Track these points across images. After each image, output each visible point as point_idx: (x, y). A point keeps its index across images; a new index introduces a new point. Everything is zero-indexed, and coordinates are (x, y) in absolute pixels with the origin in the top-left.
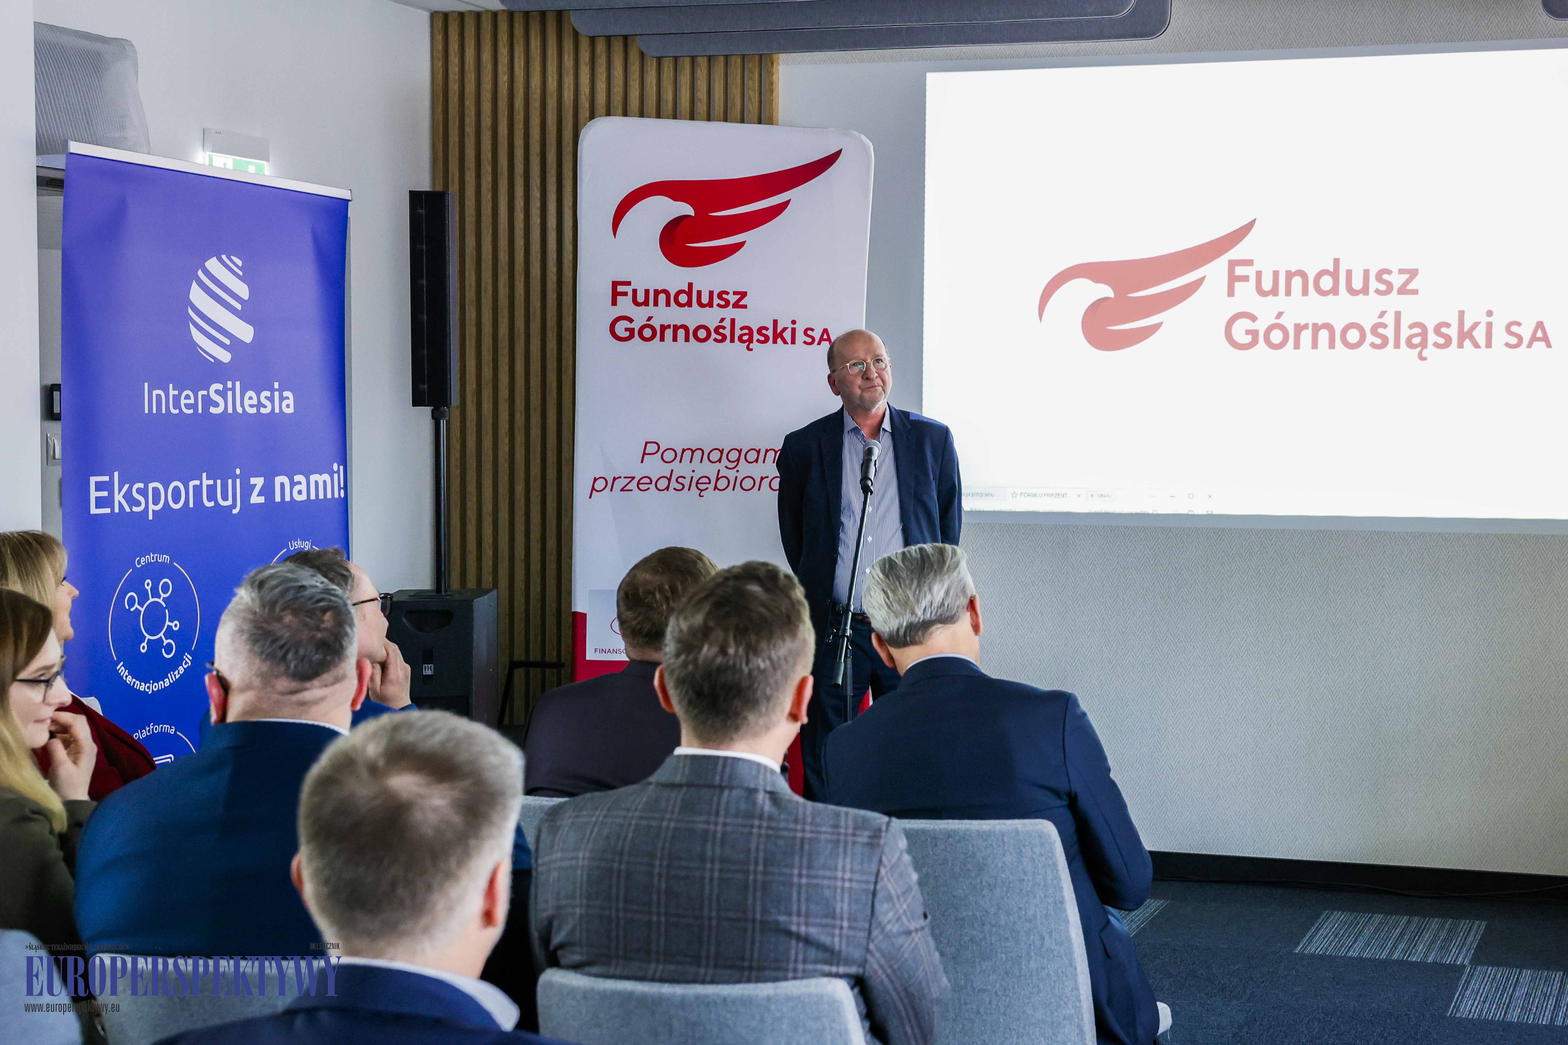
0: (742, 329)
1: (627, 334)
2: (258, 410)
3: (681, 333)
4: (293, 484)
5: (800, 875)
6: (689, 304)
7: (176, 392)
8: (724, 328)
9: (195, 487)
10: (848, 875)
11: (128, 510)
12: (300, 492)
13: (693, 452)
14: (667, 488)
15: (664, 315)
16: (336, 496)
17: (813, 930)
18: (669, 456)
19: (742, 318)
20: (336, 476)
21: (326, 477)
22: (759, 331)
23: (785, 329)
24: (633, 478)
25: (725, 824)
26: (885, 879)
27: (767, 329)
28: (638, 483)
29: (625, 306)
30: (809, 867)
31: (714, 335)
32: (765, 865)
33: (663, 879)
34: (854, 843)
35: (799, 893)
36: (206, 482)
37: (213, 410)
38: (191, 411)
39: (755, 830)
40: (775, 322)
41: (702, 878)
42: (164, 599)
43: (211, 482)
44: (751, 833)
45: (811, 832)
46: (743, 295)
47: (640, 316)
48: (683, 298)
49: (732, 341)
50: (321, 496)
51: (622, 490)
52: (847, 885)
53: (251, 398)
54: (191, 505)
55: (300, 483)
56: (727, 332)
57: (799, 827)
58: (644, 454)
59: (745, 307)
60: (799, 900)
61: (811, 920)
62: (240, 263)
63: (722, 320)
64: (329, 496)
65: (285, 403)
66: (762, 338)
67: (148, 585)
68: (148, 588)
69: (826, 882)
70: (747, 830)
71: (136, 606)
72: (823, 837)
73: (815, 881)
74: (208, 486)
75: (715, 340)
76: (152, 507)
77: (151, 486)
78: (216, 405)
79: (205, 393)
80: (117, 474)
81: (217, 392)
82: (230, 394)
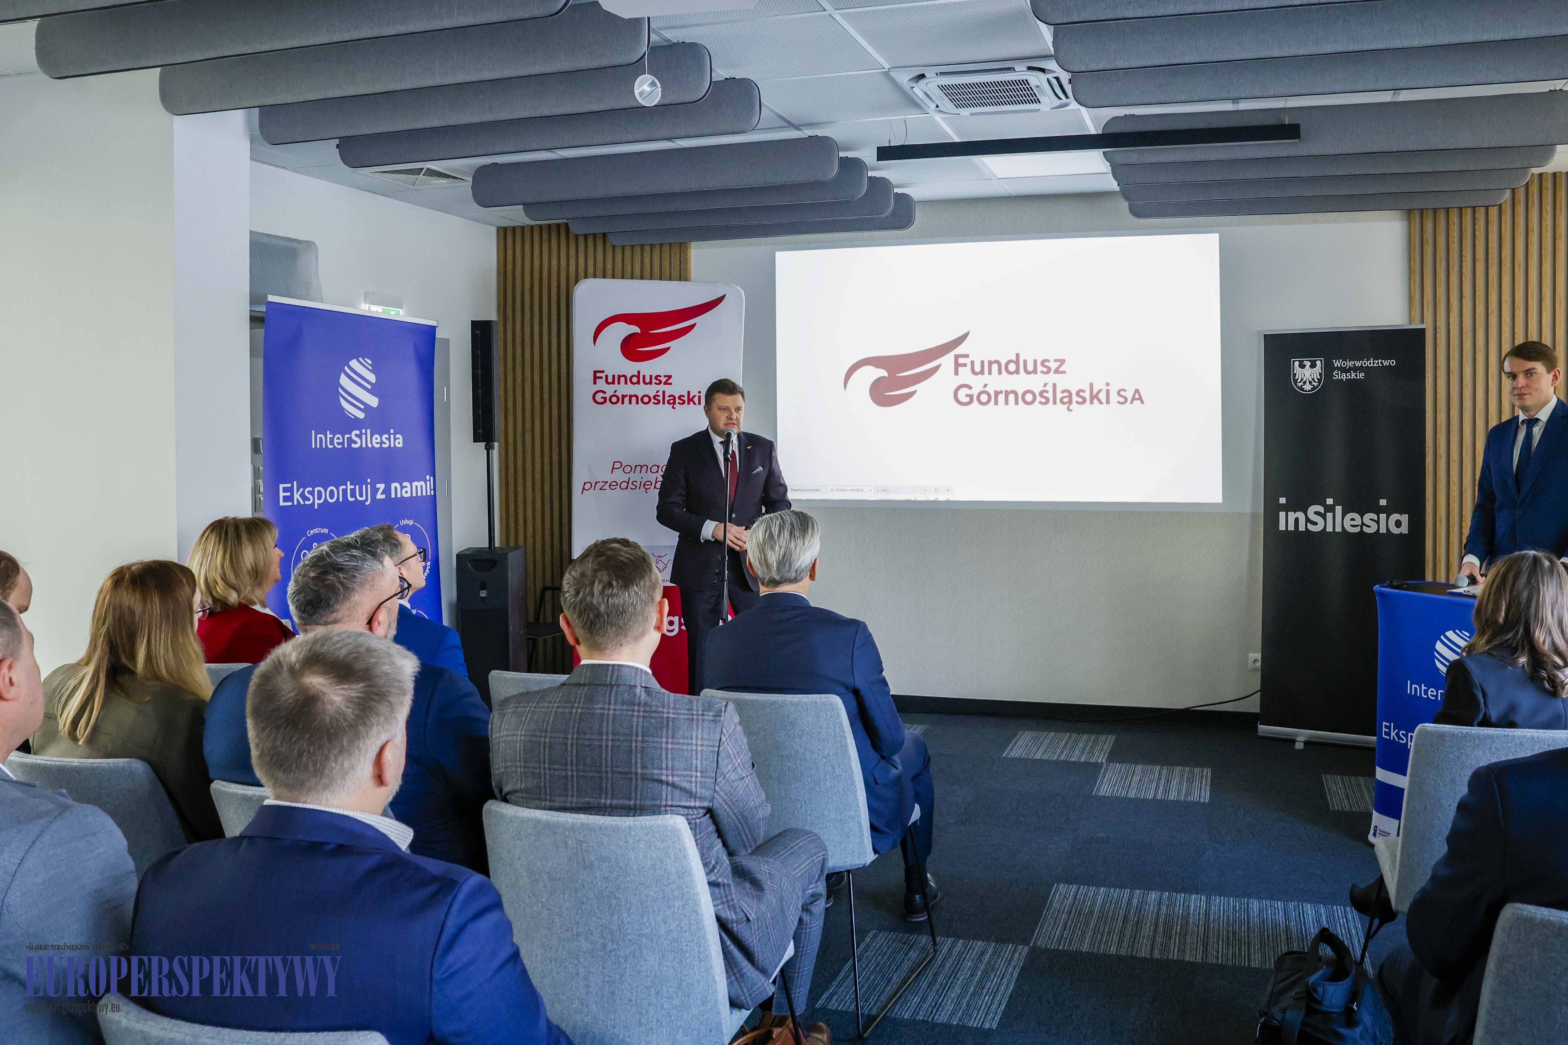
0: (669, 396)
1: (603, 400)
2: (381, 445)
3: (634, 399)
4: (402, 488)
5: (667, 743)
6: (638, 383)
7: (332, 436)
8: (659, 396)
9: (343, 489)
10: (699, 743)
11: (302, 503)
12: (406, 492)
13: (642, 467)
14: (627, 488)
15: (624, 389)
16: (429, 494)
17: (676, 779)
18: (628, 469)
19: (669, 390)
20: (428, 482)
21: (422, 483)
22: (680, 398)
23: (694, 396)
24: (607, 482)
25: (614, 710)
26: (726, 744)
27: (684, 396)
28: (610, 485)
29: (601, 384)
30: (673, 738)
31: (653, 400)
32: (643, 736)
33: (574, 747)
34: (703, 720)
35: (667, 754)
36: (350, 487)
37: (353, 446)
38: (341, 446)
39: (636, 713)
40: (689, 392)
41: (601, 746)
43: (353, 487)
44: (632, 715)
45: (673, 713)
46: (670, 377)
47: (610, 390)
48: (635, 380)
49: (664, 403)
50: (419, 494)
51: (601, 489)
52: (699, 748)
53: (376, 439)
54: (341, 500)
55: (406, 487)
56: (661, 398)
57: (665, 710)
58: (613, 468)
59: (671, 384)
60: (667, 759)
61: (675, 772)
62: (370, 362)
63: (658, 392)
64: (424, 494)
65: (397, 441)
66: (681, 402)
69: (685, 747)
70: (630, 713)
72: (682, 717)
73: (677, 747)
74: (351, 489)
75: (654, 403)
76: (317, 501)
77: (316, 489)
78: (356, 443)
79: (349, 436)
80: (295, 483)
81: (356, 435)
82: (364, 436)
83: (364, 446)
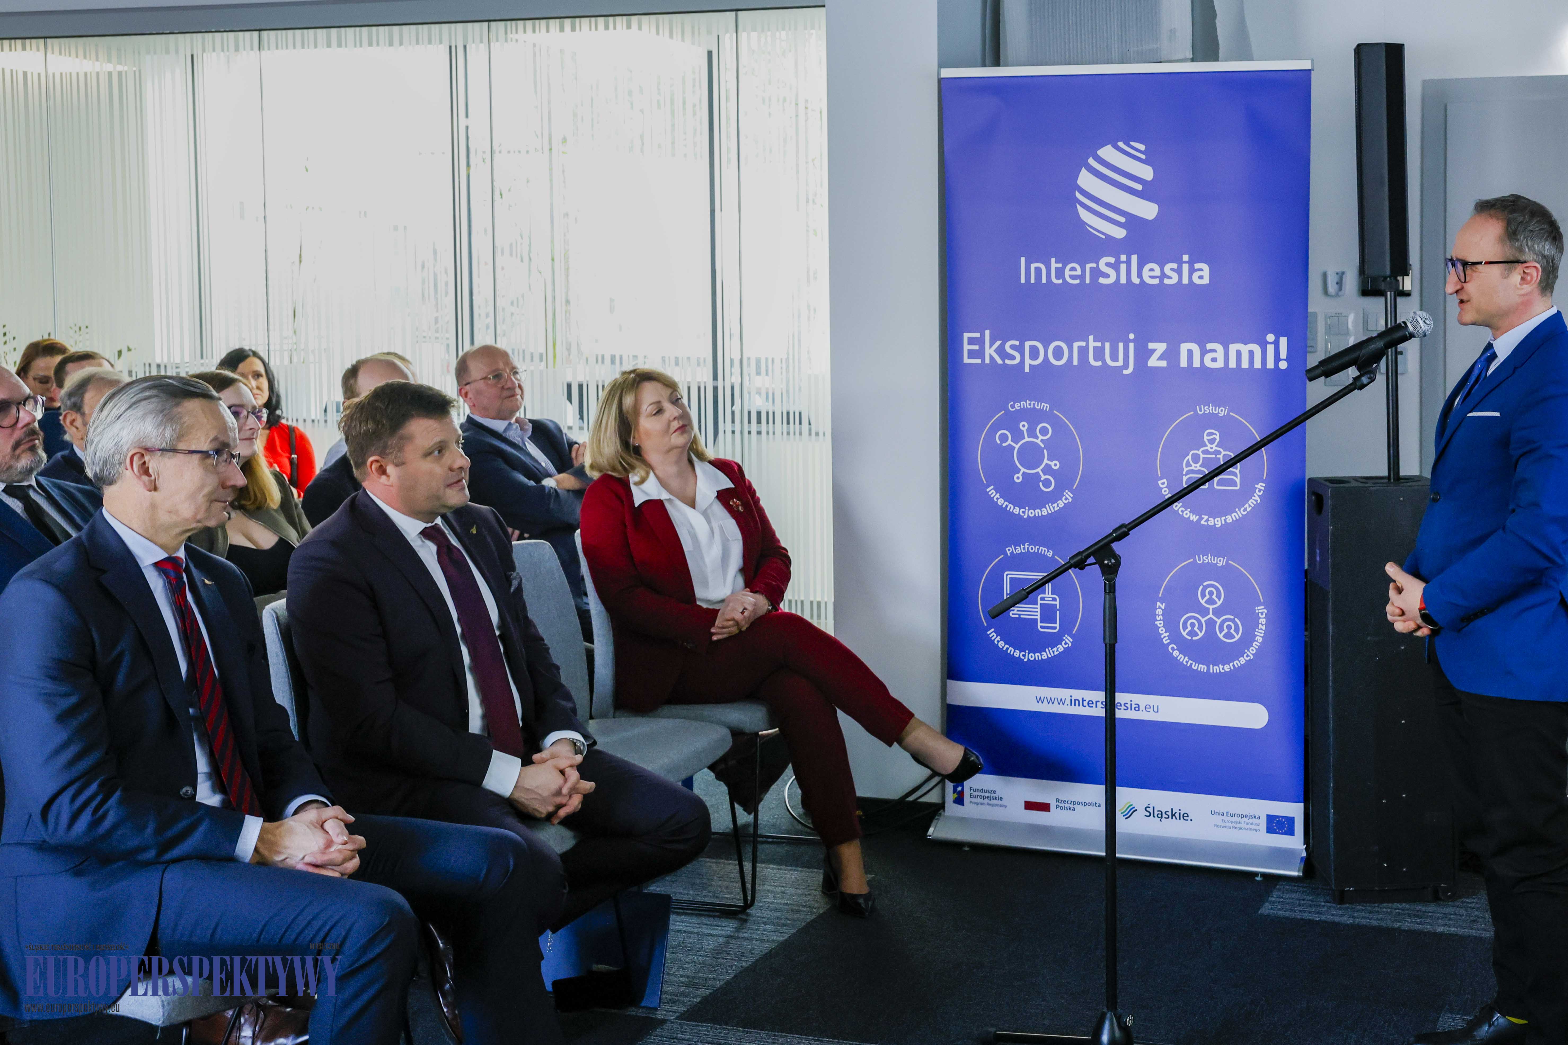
2: (1161, 280)
4: (1204, 351)
7: (1060, 265)
9: (1078, 347)
11: (1000, 361)
12: (1214, 360)
16: (1270, 367)
20: (1270, 346)
21: (1254, 347)
36: (1092, 344)
37: (1102, 280)
38: (1078, 281)
42: (1042, 441)
43: (1099, 344)
50: (1246, 366)
53: (1152, 270)
54: (1075, 362)
55: (1214, 351)
62: (1142, 147)
64: (1258, 366)
65: (1197, 274)
67: (1024, 426)
68: (1024, 429)
71: (1009, 442)
74: (1095, 348)
76: (1028, 362)
77: (1028, 344)
78: (1107, 276)
79: (1094, 265)
80: (987, 332)
81: (1108, 265)
82: (1123, 267)
83: (1123, 280)
